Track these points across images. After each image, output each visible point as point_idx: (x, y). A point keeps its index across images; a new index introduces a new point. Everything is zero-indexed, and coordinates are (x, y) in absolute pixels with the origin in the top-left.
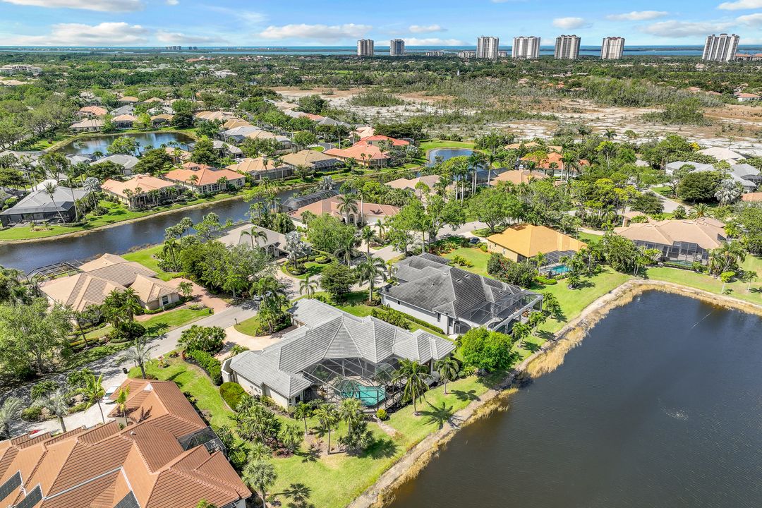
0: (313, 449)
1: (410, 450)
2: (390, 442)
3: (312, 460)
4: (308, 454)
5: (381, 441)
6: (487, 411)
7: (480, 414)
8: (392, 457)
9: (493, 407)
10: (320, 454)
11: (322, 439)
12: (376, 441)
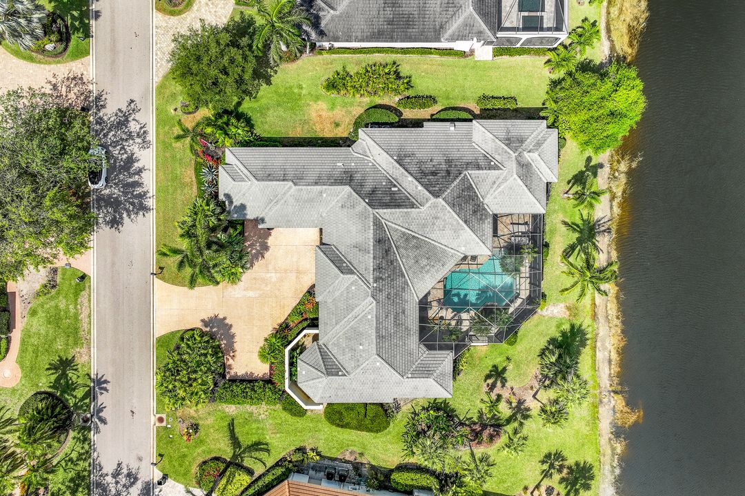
0: (514, 405)
1: (594, 316)
2: (573, 326)
3: (526, 417)
4: (514, 415)
5: (564, 334)
6: (623, 179)
7: (619, 192)
8: (588, 342)
9: (623, 167)
10: (526, 405)
11: (508, 385)
12: (560, 339)
